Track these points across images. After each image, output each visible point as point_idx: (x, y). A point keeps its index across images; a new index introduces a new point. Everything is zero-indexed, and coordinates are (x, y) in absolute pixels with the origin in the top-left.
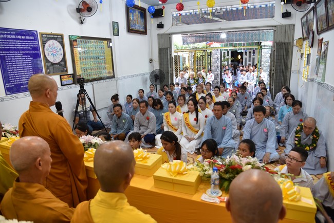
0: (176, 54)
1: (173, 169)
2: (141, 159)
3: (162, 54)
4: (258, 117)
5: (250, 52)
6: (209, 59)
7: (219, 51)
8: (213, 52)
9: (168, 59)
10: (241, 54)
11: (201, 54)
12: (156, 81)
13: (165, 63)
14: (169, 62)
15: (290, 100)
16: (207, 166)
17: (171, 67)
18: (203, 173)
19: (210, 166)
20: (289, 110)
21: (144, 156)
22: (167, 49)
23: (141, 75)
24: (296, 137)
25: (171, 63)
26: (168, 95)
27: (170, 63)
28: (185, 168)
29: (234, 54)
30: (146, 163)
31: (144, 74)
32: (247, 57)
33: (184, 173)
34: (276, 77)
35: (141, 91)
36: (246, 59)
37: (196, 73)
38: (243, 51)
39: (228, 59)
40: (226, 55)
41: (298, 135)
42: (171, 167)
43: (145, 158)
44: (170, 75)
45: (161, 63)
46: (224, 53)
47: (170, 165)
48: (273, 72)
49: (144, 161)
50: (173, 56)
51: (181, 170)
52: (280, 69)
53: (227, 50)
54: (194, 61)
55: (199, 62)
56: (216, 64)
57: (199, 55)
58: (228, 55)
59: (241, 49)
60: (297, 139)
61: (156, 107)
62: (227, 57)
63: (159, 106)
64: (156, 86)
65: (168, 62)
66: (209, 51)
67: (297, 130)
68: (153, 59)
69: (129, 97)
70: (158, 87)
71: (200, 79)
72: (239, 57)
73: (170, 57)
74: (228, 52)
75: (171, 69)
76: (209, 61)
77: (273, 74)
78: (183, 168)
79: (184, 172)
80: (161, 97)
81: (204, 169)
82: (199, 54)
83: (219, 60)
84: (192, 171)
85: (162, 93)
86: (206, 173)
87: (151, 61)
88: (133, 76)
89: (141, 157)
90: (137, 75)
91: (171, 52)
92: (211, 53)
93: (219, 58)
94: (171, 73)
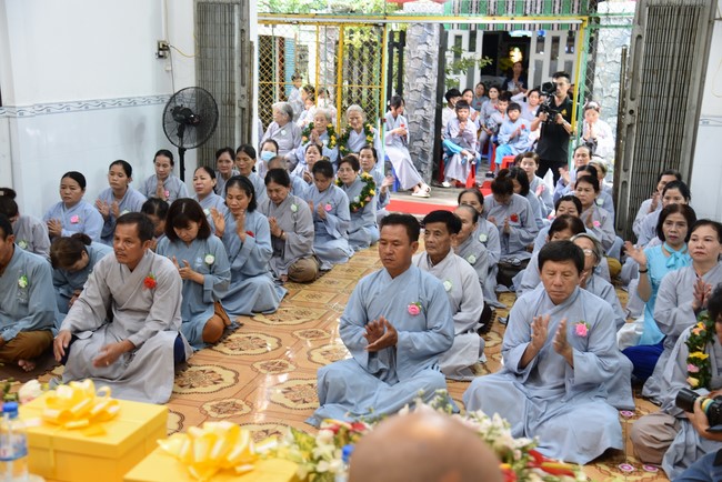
0: (267, 31)
1: (199, 456)
2: (84, 422)
3: (209, 28)
4: (558, 279)
5: (556, 40)
6: (396, 60)
7: (436, 32)
8: (412, 34)
9: (231, 47)
10: (523, 43)
11: (366, 38)
12: (180, 135)
13: (220, 65)
14: (237, 62)
15: (680, 224)
16: (328, 443)
17: (246, 82)
18: (310, 467)
19: (337, 442)
20: (672, 261)
21: (95, 410)
22: (230, 7)
23: (118, 103)
24: (691, 361)
25: (246, 65)
26: (236, 189)
27: (242, 66)
28: (247, 450)
29: (496, 43)
30: (103, 433)
31: (132, 103)
32: (545, 56)
33: (240, 469)
34: (641, 137)
35: (119, 168)
36: (539, 65)
37: (344, 110)
38: (529, 34)
39: (470, 63)
40: (465, 44)
41: (697, 354)
42: (192, 446)
43: (102, 418)
44: (237, 112)
45: (203, 63)
46: (458, 38)
47: (192, 438)
48: (628, 119)
49: (94, 429)
50: (254, 38)
51: (232, 457)
52: (658, 110)
53: (467, 27)
54: (336, 64)
55: (356, 68)
56: (421, 78)
57: (357, 41)
58: (472, 48)
59: (523, 27)
60: (694, 369)
61: (182, 233)
62: (466, 55)
63: (194, 227)
64: (182, 151)
65: (232, 59)
66: (395, 26)
67: (693, 335)
68: (174, 43)
69: (71, 181)
70: (191, 156)
71: (354, 135)
72: (516, 55)
73: (242, 42)
74: (473, 35)
75: (244, 91)
76: (395, 68)
77: (630, 126)
78: (238, 450)
79: (240, 464)
80: (202, 197)
81: (317, 453)
82: (357, 36)
83: (435, 65)
84: (271, 463)
85: (208, 181)
86: (321, 467)
87: (163, 50)
88: (84, 106)
89: (85, 415)
90: (102, 105)
91: (244, 20)
92: (403, 34)
93: (435, 56)
94: (244, 104)
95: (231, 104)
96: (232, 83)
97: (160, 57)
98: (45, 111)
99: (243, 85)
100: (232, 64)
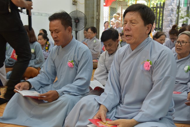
7: (176, 1)
8: (167, 3)
12: (76, 27)
64: (76, 32)
83: (175, 12)
87: (75, 2)
92: (164, 3)
93: (175, 10)
94: (98, 18)
95: (93, 18)
96: (94, 11)
97: (74, 4)
98: (40, 15)
99: (97, 12)
100: (94, 5)
